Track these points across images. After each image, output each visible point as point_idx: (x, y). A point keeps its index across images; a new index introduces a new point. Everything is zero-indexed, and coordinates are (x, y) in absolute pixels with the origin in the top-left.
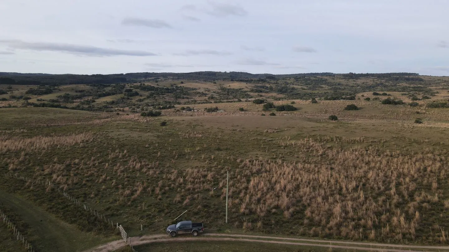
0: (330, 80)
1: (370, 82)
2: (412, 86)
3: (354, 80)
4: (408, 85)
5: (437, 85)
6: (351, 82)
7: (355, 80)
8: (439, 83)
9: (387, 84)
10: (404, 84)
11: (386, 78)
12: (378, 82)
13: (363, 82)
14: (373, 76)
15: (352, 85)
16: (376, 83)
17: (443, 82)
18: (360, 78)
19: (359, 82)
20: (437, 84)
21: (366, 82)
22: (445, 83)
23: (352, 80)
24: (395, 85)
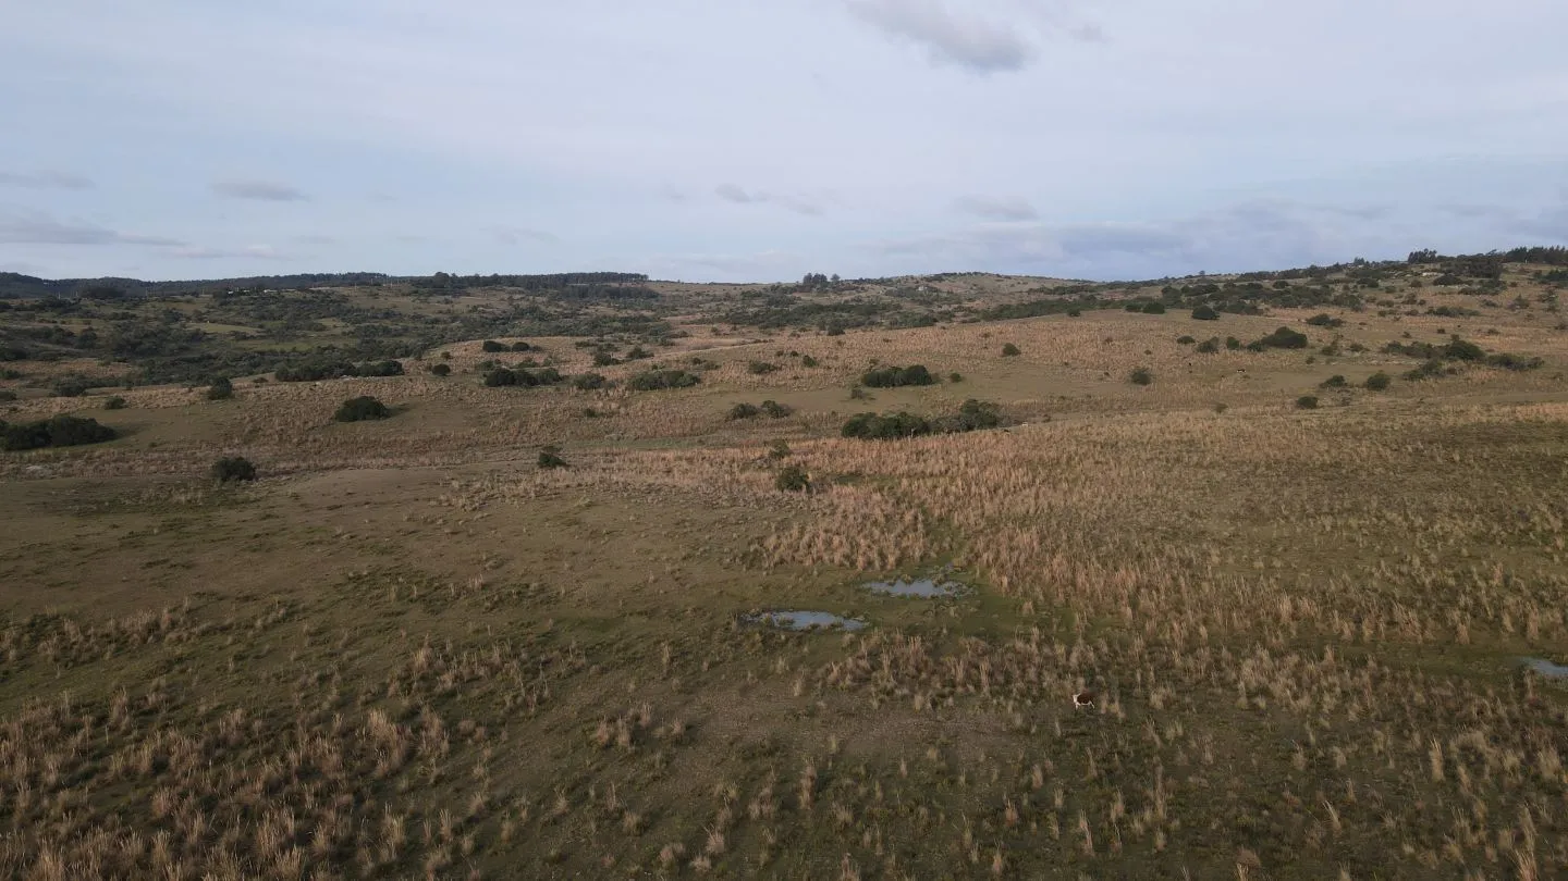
0: (359, 298)
1: (498, 303)
2: (623, 314)
3: (447, 297)
4: (611, 312)
5: (690, 309)
6: (435, 305)
7: (449, 297)
8: (697, 305)
9: (552, 310)
10: (604, 309)
11: (550, 291)
12: (524, 304)
13: (476, 303)
14: (513, 285)
15: (433, 316)
16: (517, 307)
17: (707, 301)
18: (470, 290)
19: (462, 304)
20: (692, 306)
21: (486, 306)
22: (713, 304)
23: (443, 298)
24: (573, 315)
